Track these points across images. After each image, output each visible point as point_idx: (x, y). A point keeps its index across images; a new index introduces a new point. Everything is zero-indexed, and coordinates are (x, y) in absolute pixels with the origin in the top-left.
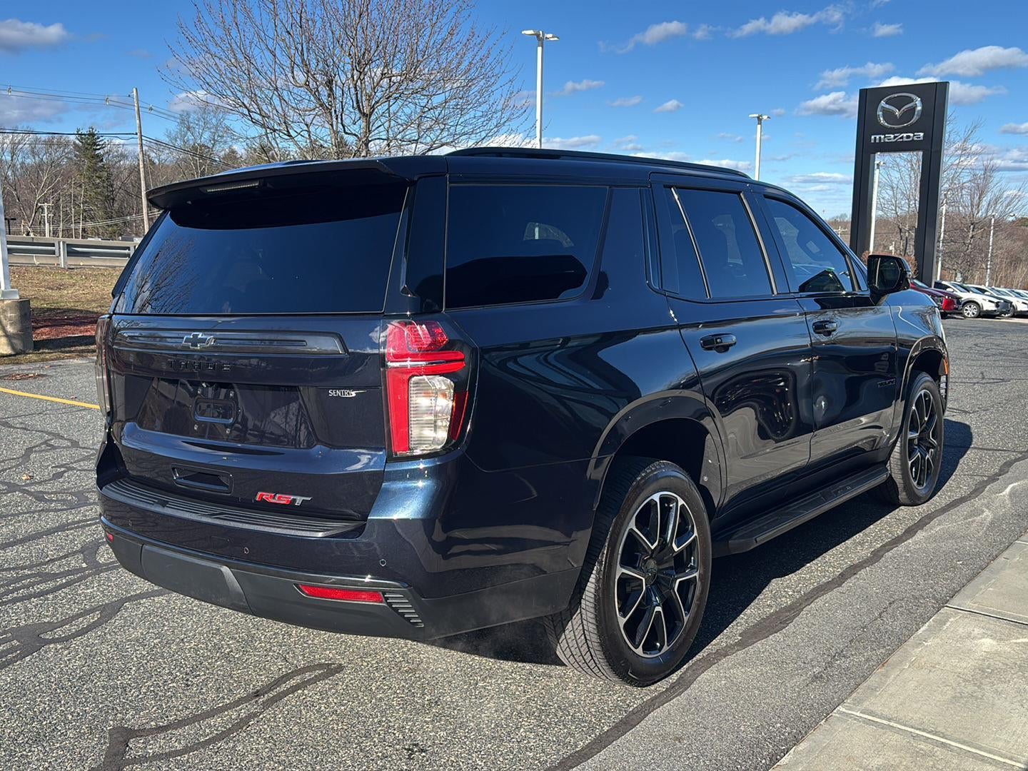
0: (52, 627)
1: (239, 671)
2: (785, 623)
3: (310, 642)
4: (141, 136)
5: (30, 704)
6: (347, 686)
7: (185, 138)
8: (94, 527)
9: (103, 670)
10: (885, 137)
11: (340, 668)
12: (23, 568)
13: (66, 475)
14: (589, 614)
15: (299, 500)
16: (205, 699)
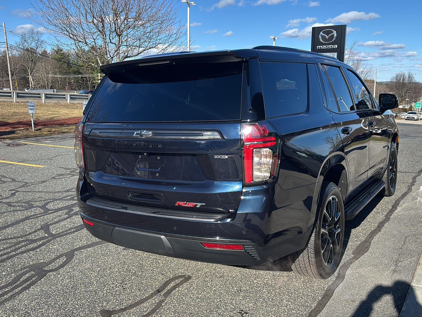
0: (47, 264)
1: (145, 281)
2: (367, 248)
3: (169, 266)
4: (7, 44)
5: (54, 301)
6: (197, 285)
7: (24, 45)
8: (42, 217)
9: (81, 283)
10: (322, 47)
11: (189, 278)
12: (18, 237)
13: (17, 194)
14: (312, 250)
15: (199, 205)
16: (136, 295)
